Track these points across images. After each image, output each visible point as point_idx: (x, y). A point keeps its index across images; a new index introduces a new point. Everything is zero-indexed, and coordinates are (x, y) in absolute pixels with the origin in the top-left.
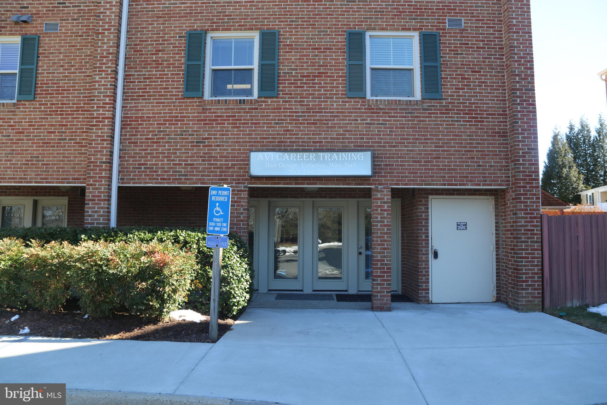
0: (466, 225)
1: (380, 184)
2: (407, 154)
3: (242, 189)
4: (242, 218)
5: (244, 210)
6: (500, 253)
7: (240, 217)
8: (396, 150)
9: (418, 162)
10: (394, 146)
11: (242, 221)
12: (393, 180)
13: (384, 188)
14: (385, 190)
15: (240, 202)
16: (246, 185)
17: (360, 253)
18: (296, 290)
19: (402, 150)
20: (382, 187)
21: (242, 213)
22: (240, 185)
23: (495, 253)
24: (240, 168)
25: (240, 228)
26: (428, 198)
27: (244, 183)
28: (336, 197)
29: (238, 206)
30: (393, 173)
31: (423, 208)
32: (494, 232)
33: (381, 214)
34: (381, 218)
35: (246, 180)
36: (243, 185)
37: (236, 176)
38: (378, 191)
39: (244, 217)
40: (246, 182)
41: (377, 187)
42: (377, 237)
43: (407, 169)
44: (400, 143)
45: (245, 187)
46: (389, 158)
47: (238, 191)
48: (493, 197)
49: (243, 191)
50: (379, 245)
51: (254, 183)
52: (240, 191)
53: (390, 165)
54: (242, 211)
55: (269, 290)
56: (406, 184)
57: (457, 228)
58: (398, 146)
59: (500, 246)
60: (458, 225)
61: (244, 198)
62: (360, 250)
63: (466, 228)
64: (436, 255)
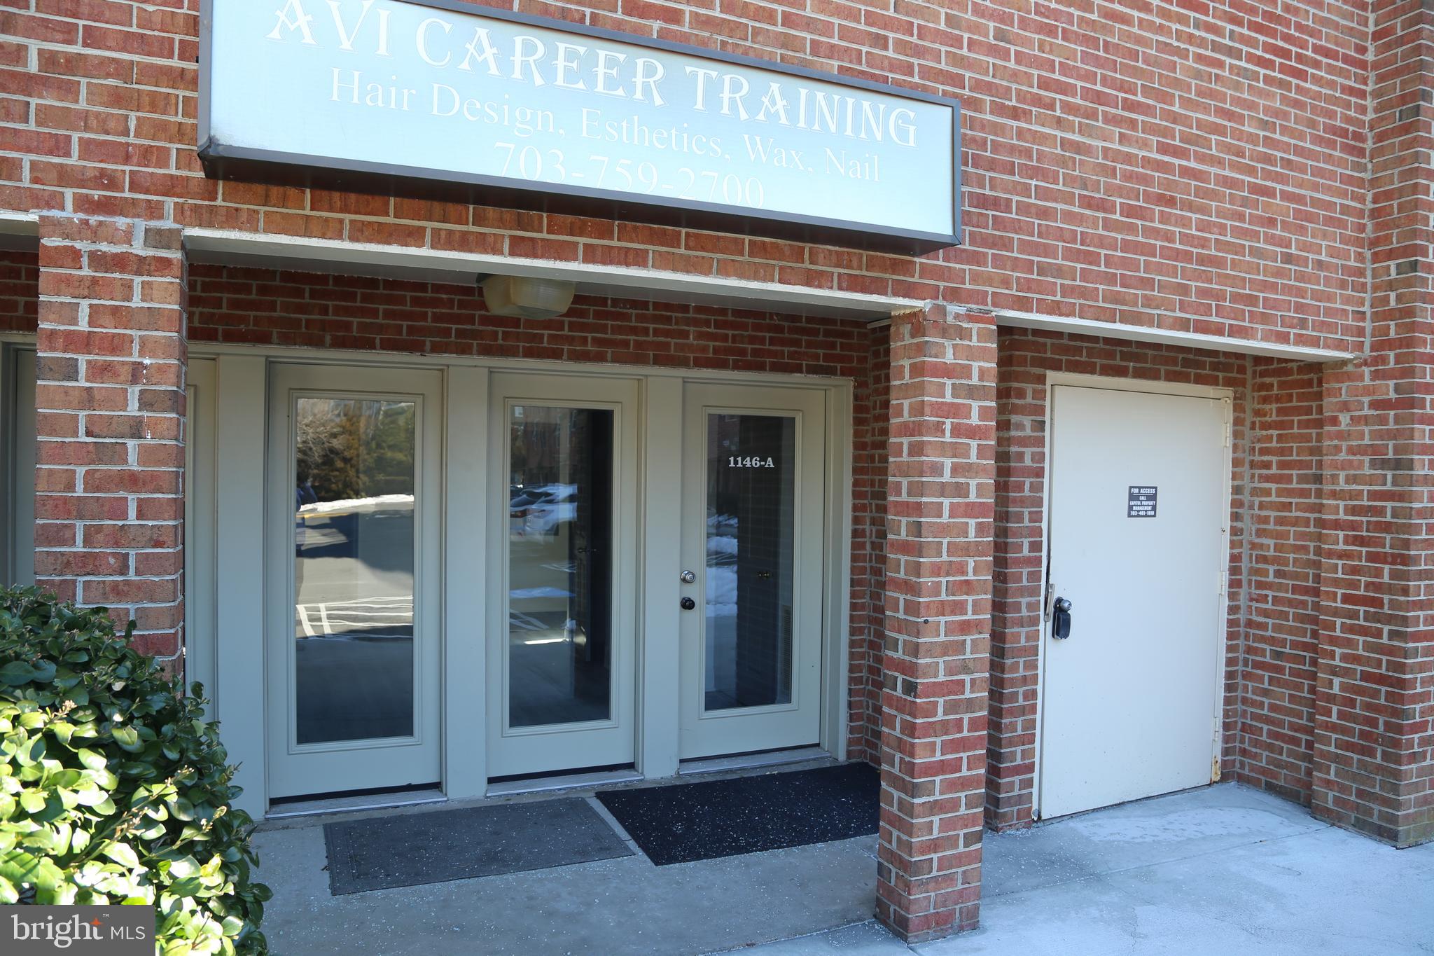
0: (1153, 497)
1: (954, 295)
2: (1063, 162)
3: (138, 248)
4: (133, 464)
5: (146, 402)
6: (1242, 601)
7: (119, 453)
8: (1020, 133)
9: (1102, 206)
10: (1015, 114)
11: (133, 481)
12: (1006, 282)
13: (970, 318)
14: (975, 327)
15: (117, 345)
16: (168, 224)
17: (687, 604)
18: (409, 788)
19: (1043, 138)
20: (961, 309)
21: (136, 429)
22: (121, 222)
23: (1226, 602)
24: (117, 98)
25: (120, 536)
26: (1042, 379)
27: (154, 211)
28: (600, 358)
29: (101, 370)
30: (1006, 244)
31: (1027, 421)
32: (1227, 524)
33: (955, 450)
34: (955, 470)
35: (171, 186)
36: (141, 225)
37: (88, 149)
38: (945, 331)
39: (147, 455)
40: (169, 202)
41: (941, 310)
42: (937, 570)
43: (1060, 234)
44: (1037, 101)
45: (157, 238)
46: (992, 165)
47: (98, 260)
48: (1229, 392)
49: (141, 265)
50: (942, 609)
51: (231, 219)
52: (120, 262)
53: (995, 203)
54: (133, 409)
55: (274, 802)
56: (1055, 309)
57: (1130, 508)
58: (1026, 115)
59: (1244, 577)
60: (1132, 497)
61: (152, 318)
62: (692, 592)
63: (1154, 508)
64: (1061, 624)
